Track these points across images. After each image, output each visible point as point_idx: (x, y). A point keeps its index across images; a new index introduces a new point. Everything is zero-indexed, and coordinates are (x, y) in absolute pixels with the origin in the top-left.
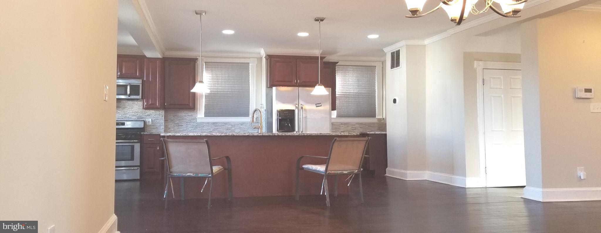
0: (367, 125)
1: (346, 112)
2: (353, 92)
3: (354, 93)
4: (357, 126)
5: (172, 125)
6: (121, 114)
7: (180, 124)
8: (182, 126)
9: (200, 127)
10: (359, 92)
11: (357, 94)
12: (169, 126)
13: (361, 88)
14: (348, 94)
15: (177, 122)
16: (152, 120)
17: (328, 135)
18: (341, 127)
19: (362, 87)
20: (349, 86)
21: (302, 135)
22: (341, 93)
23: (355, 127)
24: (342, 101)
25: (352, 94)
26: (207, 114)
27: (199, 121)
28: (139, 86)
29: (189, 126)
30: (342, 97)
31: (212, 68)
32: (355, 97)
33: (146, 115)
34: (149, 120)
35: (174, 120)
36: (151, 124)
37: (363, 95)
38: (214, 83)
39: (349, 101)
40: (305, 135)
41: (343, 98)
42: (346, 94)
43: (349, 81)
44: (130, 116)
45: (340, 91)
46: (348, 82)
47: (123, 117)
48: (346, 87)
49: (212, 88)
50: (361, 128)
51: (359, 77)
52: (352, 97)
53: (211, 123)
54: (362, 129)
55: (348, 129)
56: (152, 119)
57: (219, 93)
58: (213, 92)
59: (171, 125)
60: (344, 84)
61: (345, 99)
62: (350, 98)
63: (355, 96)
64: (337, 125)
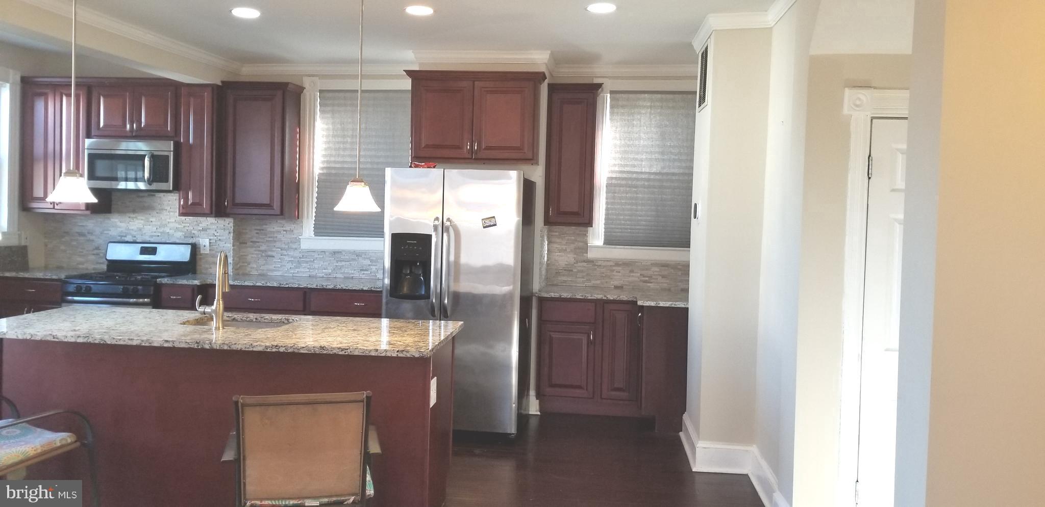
0: (680, 270)
1: (627, 229)
2: (647, 170)
3: (649, 173)
4: (654, 272)
5: (253, 256)
6: (155, 225)
7: (270, 253)
8: (274, 257)
9: (307, 262)
10: (665, 171)
11: (657, 177)
12: (249, 258)
13: (669, 160)
14: (634, 176)
15: (263, 248)
16: (210, 243)
17: (343, 353)
18: (614, 273)
19: (673, 157)
20: (638, 153)
21: (274, 350)
22: (618, 175)
23: (650, 273)
24: (621, 198)
25: (646, 176)
26: (320, 230)
27: (305, 245)
28: (167, 157)
29: (287, 258)
30: (621, 186)
31: (333, 105)
32: (654, 187)
33: (200, 230)
34: (204, 242)
35: (258, 242)
36: (207, 251)
37: (672, 181)
38: (337, 146)
39: (636, 199)
40: (282, 350)
41: (622, 189)
42: (630, 176)
43: (639, 139)
44: (171, 232)
45: (617, 169)
46: (637, 142)
47: (159, 232)
48: (631, 156)
49: (333, 159)
50: (663, 277)
51: (666, 126)
52: (644, 186)
53: (330, 253)
54: (668, 281)
55: (631, 279)
56: (210, 240)
57: (346, 172)
58: (333, 171)
59: (251, 254)
60: (627, 149)
61: (627, 193)
62: (640, 189)
63: (652, 183)
64: (604, 267)
